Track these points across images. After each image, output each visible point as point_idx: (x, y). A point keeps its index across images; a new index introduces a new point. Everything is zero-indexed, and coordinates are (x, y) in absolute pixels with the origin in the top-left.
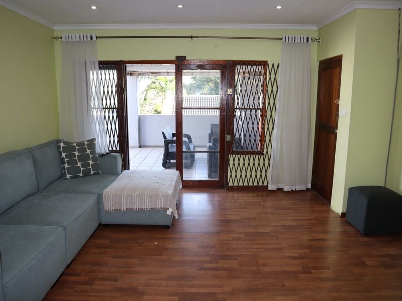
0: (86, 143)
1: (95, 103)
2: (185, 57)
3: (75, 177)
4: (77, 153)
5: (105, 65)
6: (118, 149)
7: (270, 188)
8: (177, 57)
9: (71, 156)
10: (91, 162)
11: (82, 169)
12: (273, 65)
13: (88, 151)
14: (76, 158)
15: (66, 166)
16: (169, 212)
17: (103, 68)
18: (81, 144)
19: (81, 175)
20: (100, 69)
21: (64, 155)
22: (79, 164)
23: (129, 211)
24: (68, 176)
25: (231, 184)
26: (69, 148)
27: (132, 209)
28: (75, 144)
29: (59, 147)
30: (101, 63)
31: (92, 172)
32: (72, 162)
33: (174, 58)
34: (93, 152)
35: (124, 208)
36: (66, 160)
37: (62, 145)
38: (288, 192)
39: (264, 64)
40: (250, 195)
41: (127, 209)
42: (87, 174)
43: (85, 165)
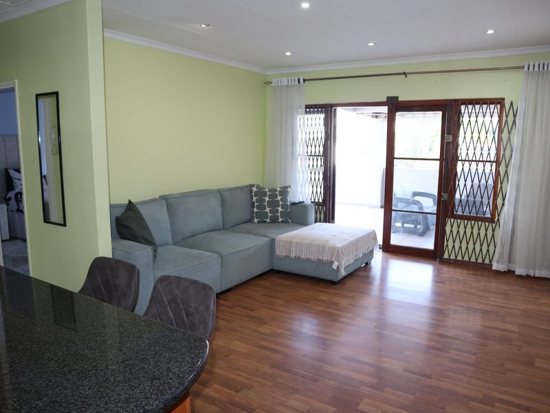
0: (279, 189)
1: (300, 149)
2: (397, 98)
3: (262, 222)
4: (267, 199)
5: (311, 108)
6: (321, 201)
7: (494, 267)
8: (388, 98)
9: (261, 201)
10: (280, 209)
11: (270, 215)
12: (512, 104)
13: (279, 198)
14: (266, 204)
15: (255, 210)
16: (335, 266)
17: (310, 112)
18: (273, 191)
19: (268, 220)
20: (306, 112)
21: (254, 199)
22: (268, 210)
23: (298, 259)
24: (256, 220)
25: (446, 256)
26: (261, 193)
27: (299, 257)
28: (267, 190)
29: (251, 191)
30: (307, 107)
31: (280, 220)
32: (261, 207)
33: (385, 100)
34: (284, 200)
35: (293, 255)
36: (256, 204)
37: (254, 189)
38: (520, 277)
39: (499, 102)
40: (465, 272)
41: (295, 257)
42: (274, 220)
43: (274, 211)
